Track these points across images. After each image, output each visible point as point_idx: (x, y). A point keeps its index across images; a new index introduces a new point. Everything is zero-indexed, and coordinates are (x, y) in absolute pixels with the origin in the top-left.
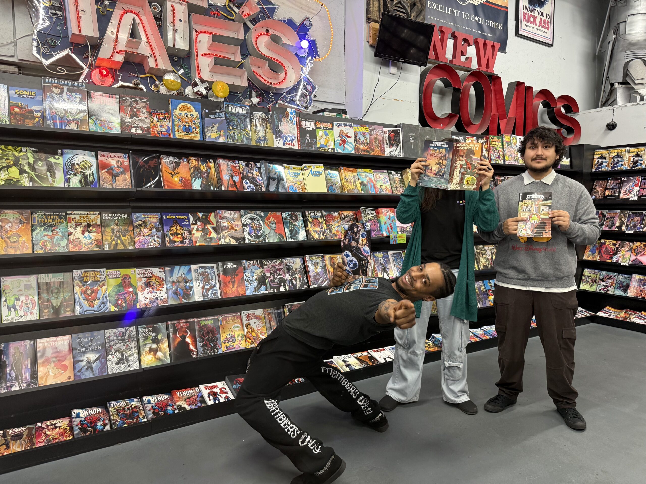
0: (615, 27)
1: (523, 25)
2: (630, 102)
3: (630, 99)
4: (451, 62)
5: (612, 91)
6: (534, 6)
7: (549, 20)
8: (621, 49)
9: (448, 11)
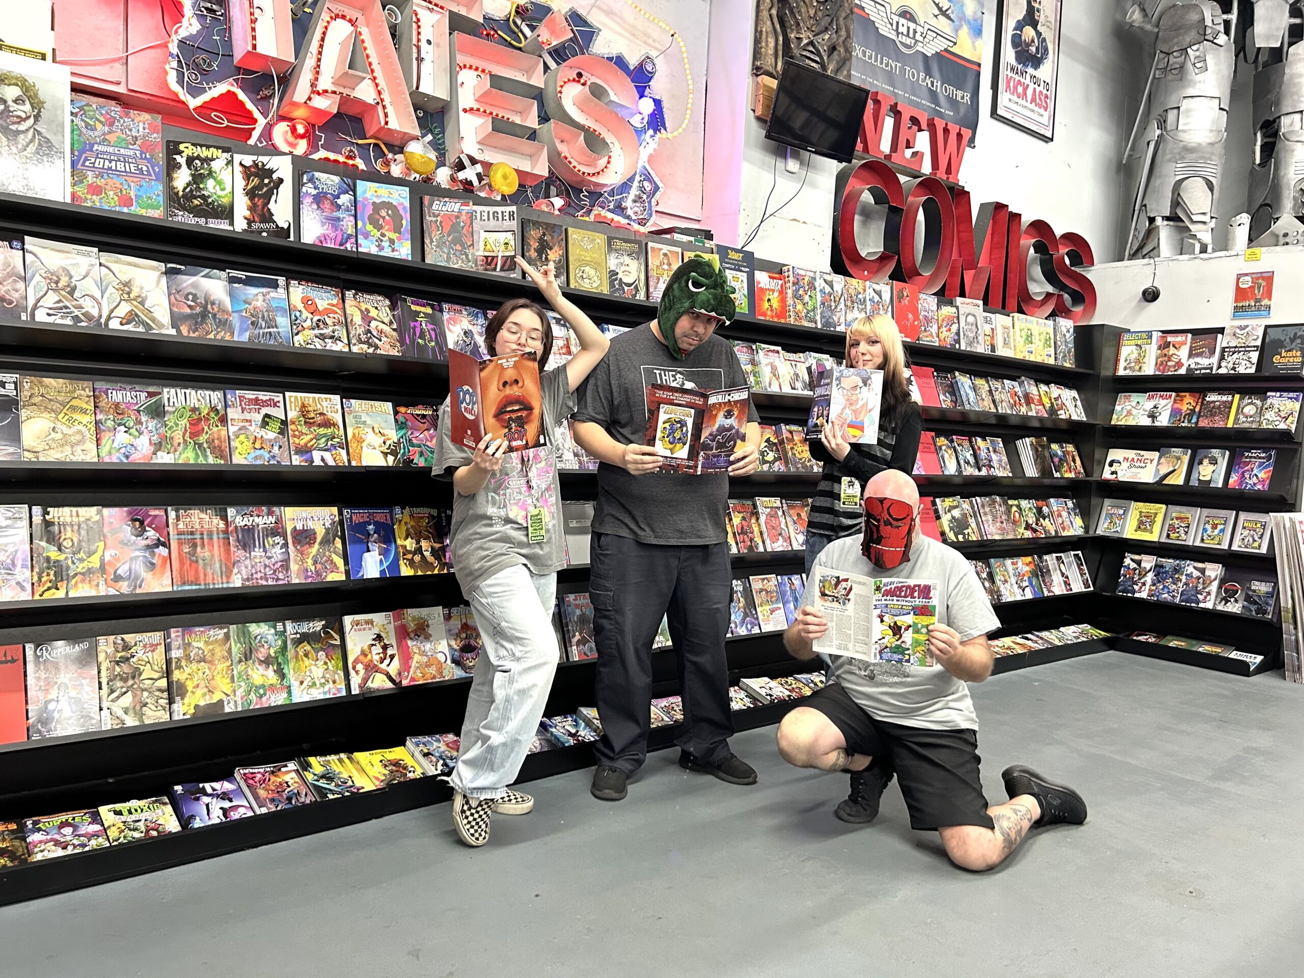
0: (1160, 115)
1: (1004, 98)
2: (1181, 254)
3: (1182, 249)
4: (888, 157)
5: (1151, 231)
6: (1024, 65)
7: (1048, 93)
8: (1169, 156)
9: (882, 63)
